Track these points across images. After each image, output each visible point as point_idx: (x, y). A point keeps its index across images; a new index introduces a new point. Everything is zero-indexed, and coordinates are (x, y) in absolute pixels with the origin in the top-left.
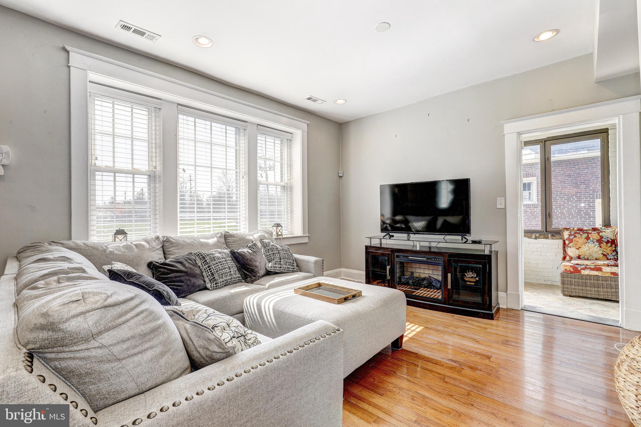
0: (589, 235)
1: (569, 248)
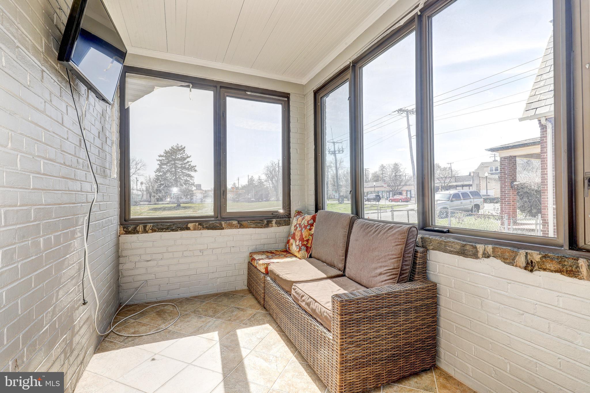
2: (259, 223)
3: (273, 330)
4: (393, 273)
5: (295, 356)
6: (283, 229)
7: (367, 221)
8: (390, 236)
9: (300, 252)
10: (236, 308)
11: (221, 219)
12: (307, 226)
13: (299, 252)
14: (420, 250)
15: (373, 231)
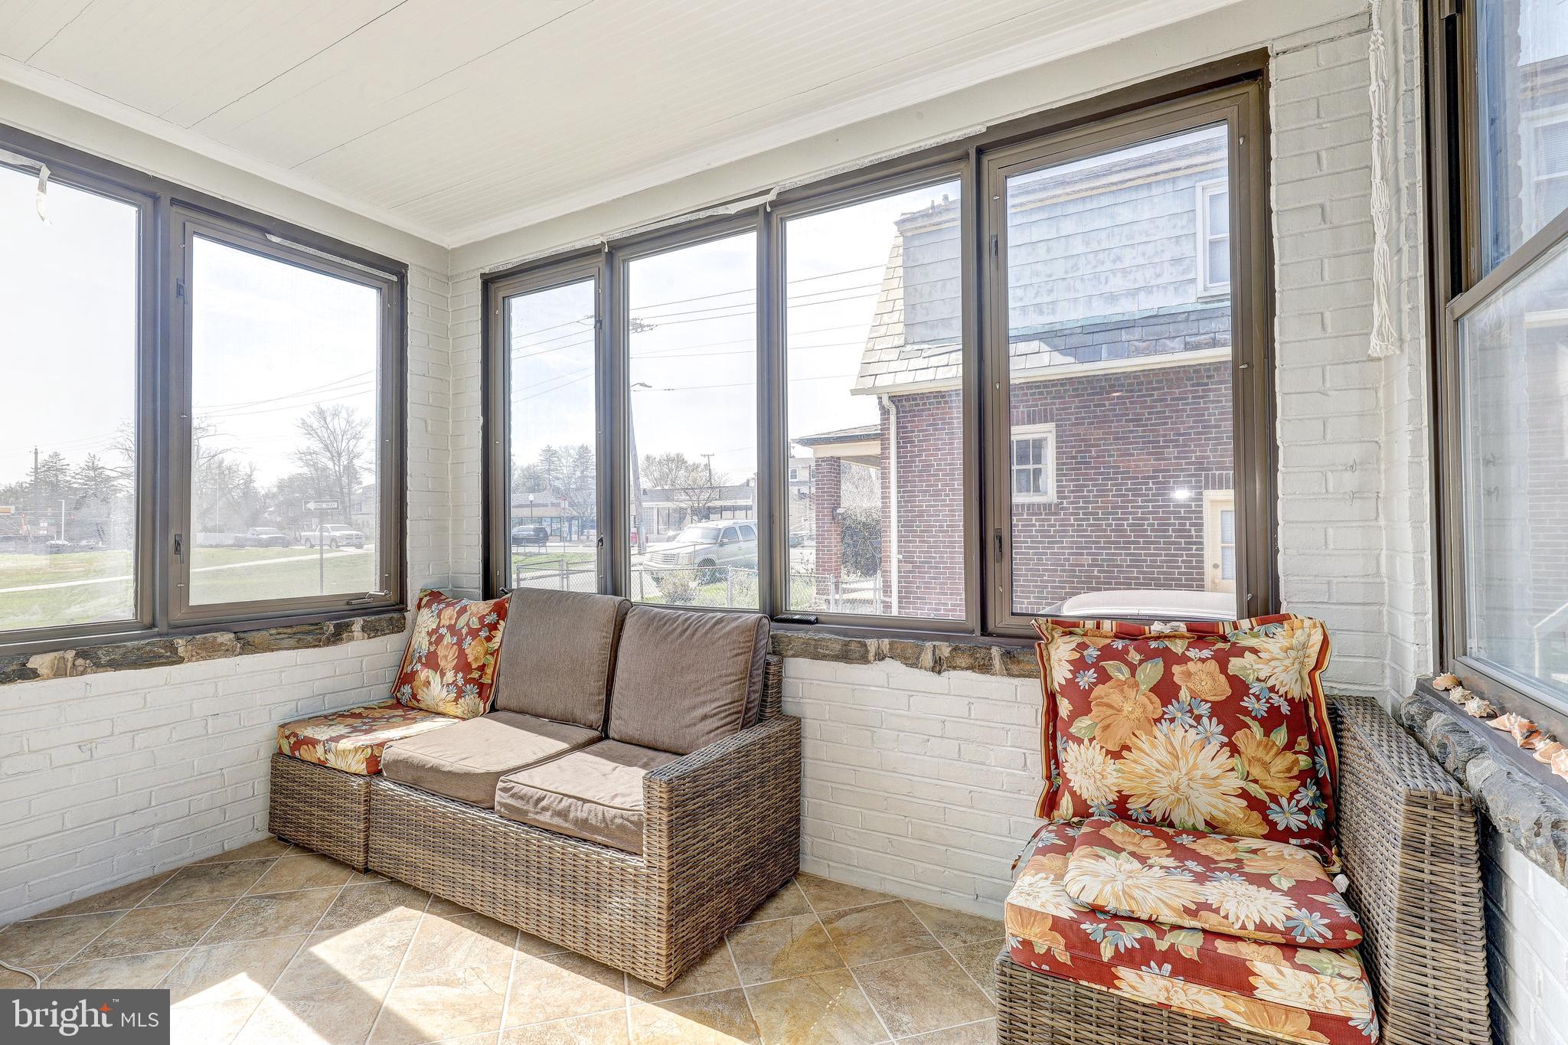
0: (1176, 669)
1: (1072, 746)
2: (308, 633)
3: (425, 914)
4: (732, 711)
5: (520, 950)
6: (388, 645)
7: (656, 610)
8: (719, 638)
9: (461, 701)
10: (261, 897)
11: (170, 631)
12: (480, 630)
13: (456, 700)
14: (773, 659)
15: (679, 630)
